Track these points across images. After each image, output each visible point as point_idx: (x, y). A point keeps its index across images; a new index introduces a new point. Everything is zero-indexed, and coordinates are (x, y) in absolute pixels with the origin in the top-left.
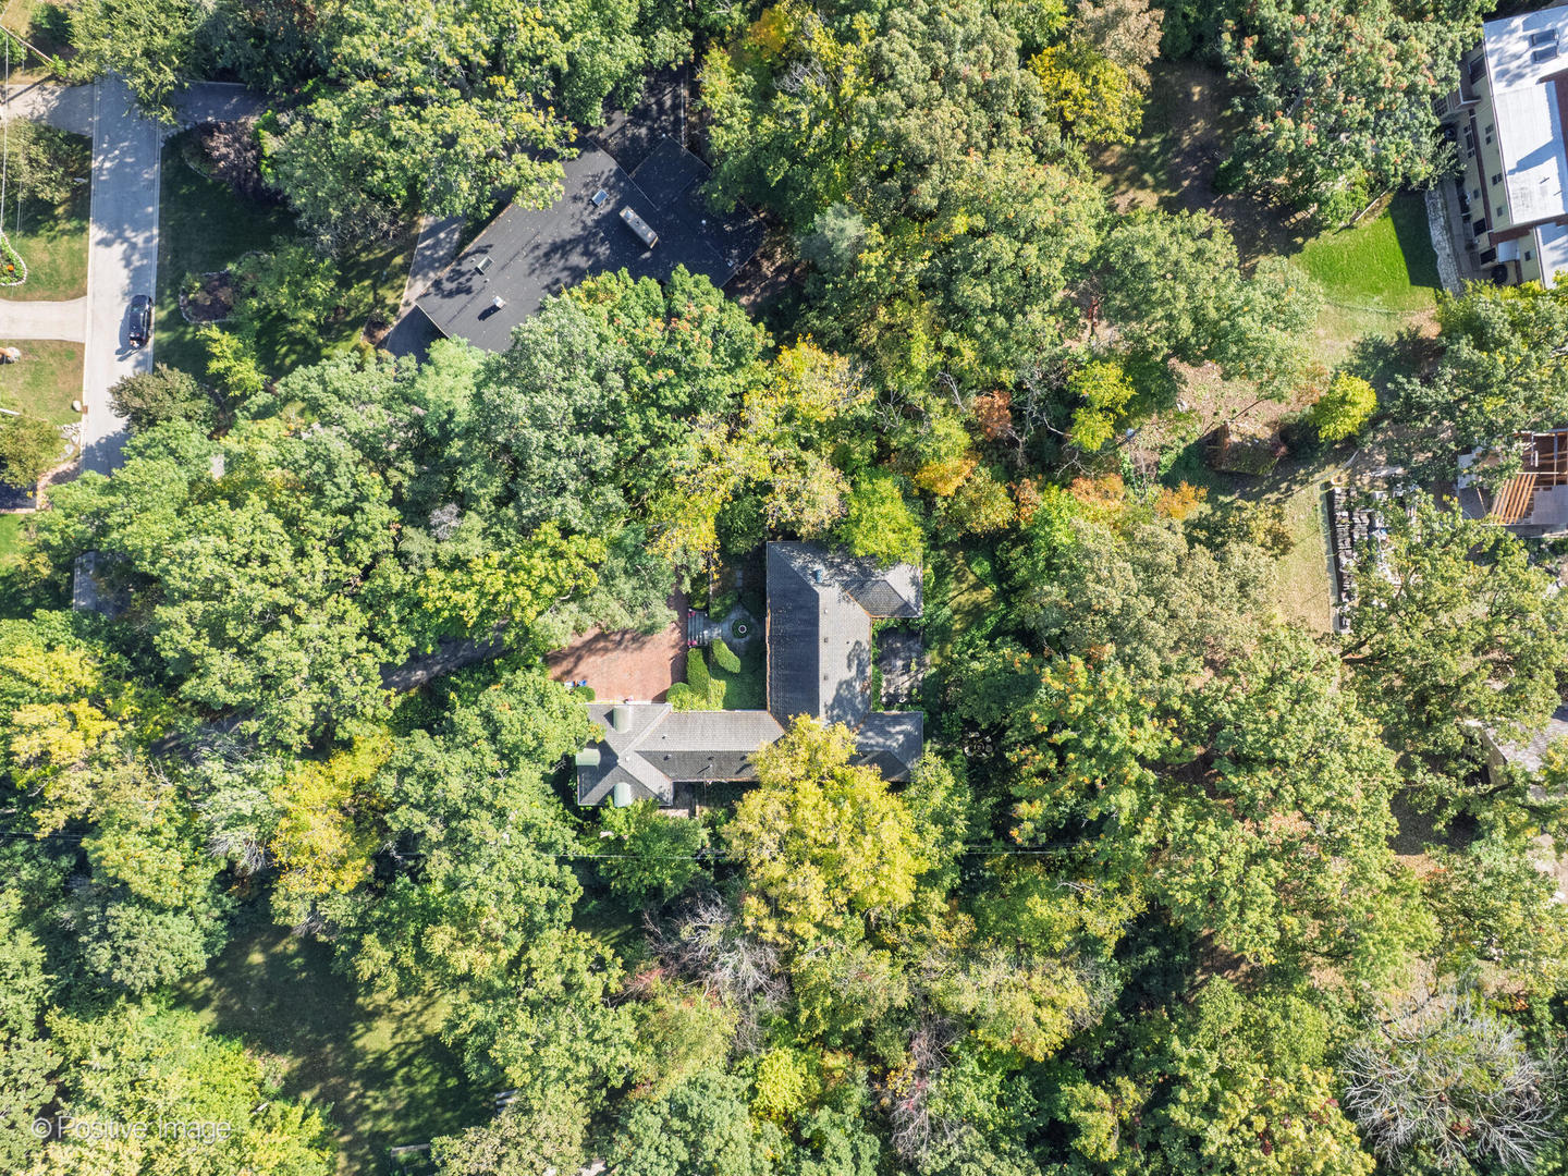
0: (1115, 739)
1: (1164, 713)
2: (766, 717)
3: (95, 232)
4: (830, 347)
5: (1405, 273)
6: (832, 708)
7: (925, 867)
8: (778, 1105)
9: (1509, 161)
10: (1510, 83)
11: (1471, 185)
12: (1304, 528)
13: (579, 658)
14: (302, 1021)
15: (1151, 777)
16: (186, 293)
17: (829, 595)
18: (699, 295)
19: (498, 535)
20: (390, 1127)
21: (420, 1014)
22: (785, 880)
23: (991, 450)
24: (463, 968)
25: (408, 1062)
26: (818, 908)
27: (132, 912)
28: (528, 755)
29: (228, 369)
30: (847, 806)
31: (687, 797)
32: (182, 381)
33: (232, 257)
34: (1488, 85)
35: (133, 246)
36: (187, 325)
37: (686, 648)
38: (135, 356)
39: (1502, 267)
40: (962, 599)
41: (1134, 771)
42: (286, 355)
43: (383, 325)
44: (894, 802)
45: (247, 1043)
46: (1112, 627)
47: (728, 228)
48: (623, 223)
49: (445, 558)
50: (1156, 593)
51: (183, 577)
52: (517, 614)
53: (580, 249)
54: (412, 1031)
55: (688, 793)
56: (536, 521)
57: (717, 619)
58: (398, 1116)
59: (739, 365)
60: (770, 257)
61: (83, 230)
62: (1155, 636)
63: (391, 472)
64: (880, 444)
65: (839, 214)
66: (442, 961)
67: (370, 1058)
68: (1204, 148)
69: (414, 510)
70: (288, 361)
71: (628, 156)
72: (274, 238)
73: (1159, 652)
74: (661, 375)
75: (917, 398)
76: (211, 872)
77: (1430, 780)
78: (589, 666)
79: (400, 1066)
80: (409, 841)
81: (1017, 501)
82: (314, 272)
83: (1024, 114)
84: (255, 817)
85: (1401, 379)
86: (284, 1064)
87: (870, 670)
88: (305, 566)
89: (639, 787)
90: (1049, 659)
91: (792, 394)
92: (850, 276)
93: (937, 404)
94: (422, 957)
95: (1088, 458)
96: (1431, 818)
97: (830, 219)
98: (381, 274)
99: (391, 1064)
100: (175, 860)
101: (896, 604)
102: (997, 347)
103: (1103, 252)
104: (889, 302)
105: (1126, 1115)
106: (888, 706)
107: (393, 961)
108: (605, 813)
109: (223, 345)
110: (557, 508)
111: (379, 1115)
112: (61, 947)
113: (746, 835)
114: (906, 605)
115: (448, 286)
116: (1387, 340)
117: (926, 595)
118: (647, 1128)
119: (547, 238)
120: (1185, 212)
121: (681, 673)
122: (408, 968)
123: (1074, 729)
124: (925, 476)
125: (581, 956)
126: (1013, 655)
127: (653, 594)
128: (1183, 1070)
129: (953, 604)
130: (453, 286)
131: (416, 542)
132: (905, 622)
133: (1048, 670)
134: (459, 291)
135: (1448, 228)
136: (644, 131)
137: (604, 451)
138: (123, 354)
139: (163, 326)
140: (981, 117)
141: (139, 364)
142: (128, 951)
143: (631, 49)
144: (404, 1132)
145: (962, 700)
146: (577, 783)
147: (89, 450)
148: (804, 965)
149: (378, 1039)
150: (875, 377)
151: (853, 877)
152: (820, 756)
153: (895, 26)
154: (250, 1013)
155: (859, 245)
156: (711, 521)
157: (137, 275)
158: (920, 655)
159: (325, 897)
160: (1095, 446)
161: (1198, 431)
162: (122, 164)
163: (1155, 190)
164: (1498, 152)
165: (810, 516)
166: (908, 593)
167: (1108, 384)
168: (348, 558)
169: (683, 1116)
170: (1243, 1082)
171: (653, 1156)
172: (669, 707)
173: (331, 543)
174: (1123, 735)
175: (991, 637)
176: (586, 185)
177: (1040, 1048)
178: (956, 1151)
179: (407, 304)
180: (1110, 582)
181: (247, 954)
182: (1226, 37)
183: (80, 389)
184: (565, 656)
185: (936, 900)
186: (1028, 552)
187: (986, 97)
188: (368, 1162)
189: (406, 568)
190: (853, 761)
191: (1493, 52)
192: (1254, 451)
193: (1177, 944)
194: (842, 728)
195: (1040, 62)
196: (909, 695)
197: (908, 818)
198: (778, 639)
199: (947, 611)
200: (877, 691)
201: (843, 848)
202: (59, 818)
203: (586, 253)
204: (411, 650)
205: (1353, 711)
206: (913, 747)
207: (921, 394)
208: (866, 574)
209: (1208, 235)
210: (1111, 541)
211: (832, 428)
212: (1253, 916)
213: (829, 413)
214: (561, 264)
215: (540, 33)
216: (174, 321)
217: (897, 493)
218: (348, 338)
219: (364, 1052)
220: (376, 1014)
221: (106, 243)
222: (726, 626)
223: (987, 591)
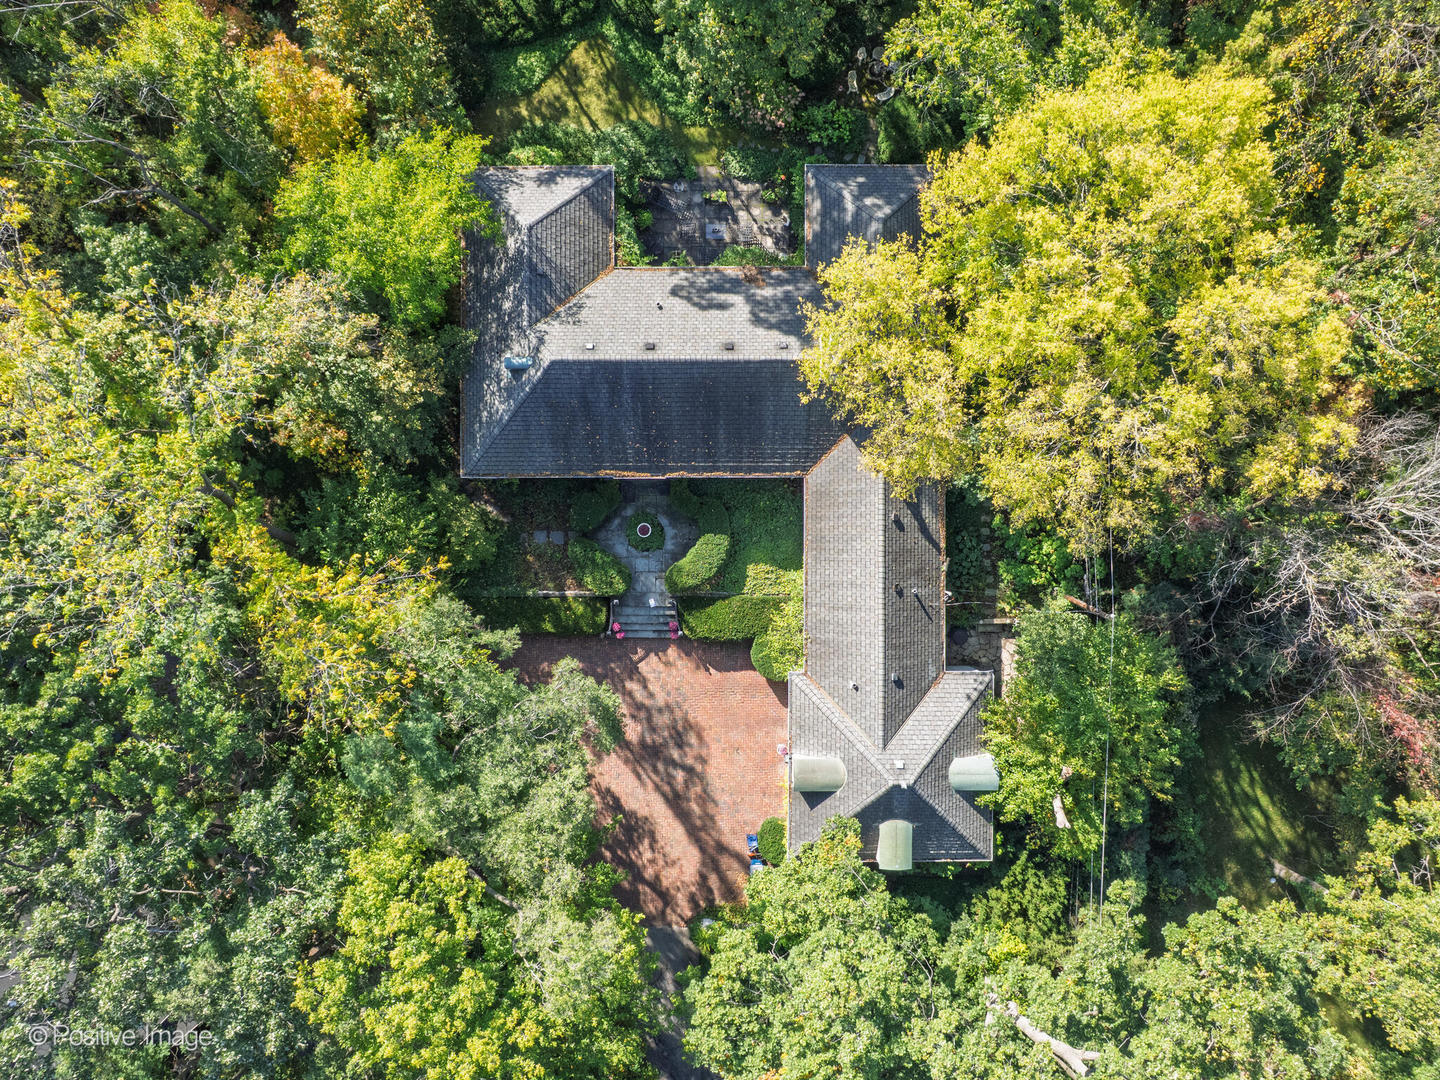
2: (815, 479)
17: (560, 341)
37: (685, 641)
40: (595, 106)
55: (968, 637)
57: (627, 578)
108: (1010, 809)
117: (572, 158)
121: (732, 652)
129: (604, 121)
132: (625, 200)
146: (948, 861)
158: (700, 185)
172: (796, 677)
198: (656, 455)
199: (618, 132)
222: (641, 563)
223: (579, 55)
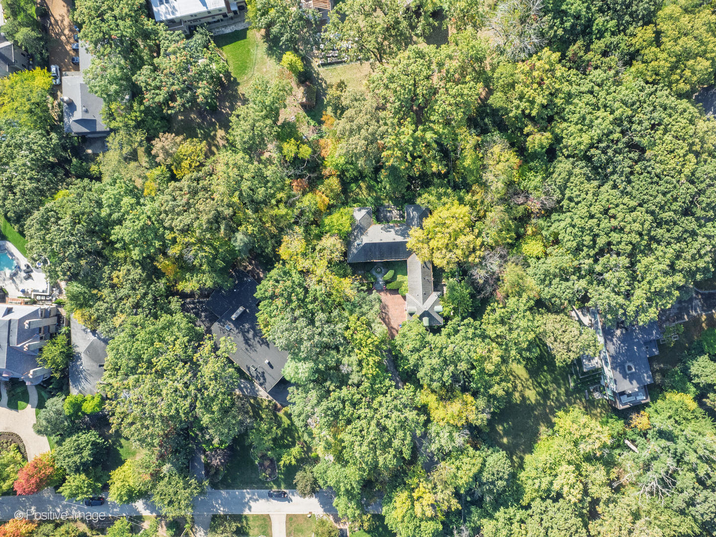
0: (408, 140)
1: (400, 124)
2: (409, 260)
3: (246, 512)
4: (279, 243)
5: (242, 41)
6: (405, 237)
7: (456, 202)
8: (541, 249)
9: (204, 9)
10: (176, 11)
11: (210, 20)
12: (334, 73)
13: (392, 328)
14: (527, 423)
15: (421, 127)
16: (267, 478)
17: (366, 239)
18: (265, 287)
19: (350, 351)
20: (563, 389)
21: (522, 380)
22: (462, 249)
23: (312, 185)
24: (499, 359)
25: (540, 384)
26: (471, 237)
27: (485, 474)
28: (424, 338)
29: (294, 457)
30: (437, 229)
31: (439, 288)
32: (299, 475)
33: (253, 462)
34: (177, 18)
35: (251, 498)
36: (278, 477)
37: (387, 290)
38: (290, 496)
39: (239, 7)
40: (365, 193)
41: (419, 133)
42: (288, 440)
43: (275, 405)
44: (435, 213)
45: (536, 442)
46: (372, 143)
47: (237, 282)
48: (237, 319)
49: (358, 369)
50: (360, 128)
51: (369, 456)
52: (376, 343)
53: (247, 334)
54: (528, 383)
55: (437, 286)
56: (345, 338)
57: (376, 279)
58: (560, 387)
59: (289, 272)
60: (246, 267)
61: (246, 517)
62: (373, 129)
63: (331, 389)
64: (312, 224)
65: (235, 241)
66: (497, 366)
67: (538, 398)
68: (200, 114)
69: (343, 381)
70: (290, 440)
71: (212, 319)
72: (246, 444)
73: (380, 127)
74: (294, 298)
75: (296, 212)
76: (471, 449)
77: (420, 28)
78: (394, 324)
79: (541, 387)
80: (455, 377)
81: (330, 176)
82: (258, 429)
83: (198, 180)
84: (450, 433)
85: (281, 43)
86: (543, 428)
87: (391, 224)
88: (363, 416)
89: (435, 303)
90: (383, 163)
91: (297, 254)
92: (255, 236)
93: (298, 205)
94: (496, 373)
95: (314, 152)
96: (434, 27)
97: (237, 244)
98: (257, 408)
99: (540, 390)
100: (466, 460)
101: (368, 216)
102: (278, 185)
103: (245, 151)
104: (264, 223)
105: (536, 130)
106: (403, 217)
107: (498, 384)
108: (445, 314)
109: (286, 460)
110: (340, 331)
111: (558, 394)
112: (500, 501)
113: (448, 263)
114: (367, 212)
115: (262, 381)
116: (266, 46)
117: (364, 206)
118: (549, 292)
119: (244, 346)
120: (231, 124)
121: (395, 291)
122: (501, 378)
123: (406, 153)
124: (323, 208)
125: (490, 317)
126: (383, 174)
127: (367, 298)
128: (520, 112)
129: (367, 196)
130: (261, 378)
131: (355, 378)
132: (374, 213)
133: (387, 164)
134: (263, 376)
135: (225, 26)
136: (203, 314)
137: (321, 316)
138: (290, 500)
139: (279, 486)
140: (201, 194)
141: (293, 495)
142: (498, 474)
143: (178, 317)
144: (565, 385)
145: (400, 192)
146: (435, 325)
147: (325, 511)
148: (492, 241)
149: (532, 395)
150: (290, 226)
151: (460, 226)
152: (421, 239)
153: (171, 225)
154: (525, 442)
155: (245, 234)
156: (342, 279)
157: (261, 496)
158: (385, 207)
159: (477, 408)
160: (310, 150)
161: (302, 113)
162: (222, 504)
163: (216, 131)
164: (200, 13)
165: (338, 246)
166: (364, 212)
167: (290, 148)
168: (359, 401)
169: (545, 280)
170: (522, 92)
171: (558, 290)
172: (407, 295)
173: (355, 408)
174: (407, 137)
175: (378, 182)
176: (224, 333)
177: (515, 160)
178: (553, 187)
179: (268, 397)
180: (357, 144)
181: (504, 444)
182: (169, 112)
183: (303, 515)
184: (392, 333)
185: (468, 197)
186: (348, 171)
187: (194, 193)
188: (576, 396)
189: (362, 382)
190: (422, 228)
191: (165, 17)
192: (308, 93)
193: (484, 111)
194: (410, 232)
195: (178, 175)
196: (399, 210)
197: (440, 209)
198: (382, 257)
199: (369, 198)
200: (399, 222)
201: (450, 230)
202: (454, 501)
203: (248, 332)
204: (390, 380)
205: (396, 61)
206: (417, 208)
207: (295, 210)
208: (357, 227)
209: (238, 116)
210: (343, 143)
211: (308, 242)
212: (466, 92)
213: (303, 241)
214: (252, 341)
215: (177, 346)
216: (277, 482)
217: (329, 217)
218: (281, 418)
219: (536, 400)
220: (523, 396)
221: (250, 508)
222: (378, 276)
223: (362, 184)
